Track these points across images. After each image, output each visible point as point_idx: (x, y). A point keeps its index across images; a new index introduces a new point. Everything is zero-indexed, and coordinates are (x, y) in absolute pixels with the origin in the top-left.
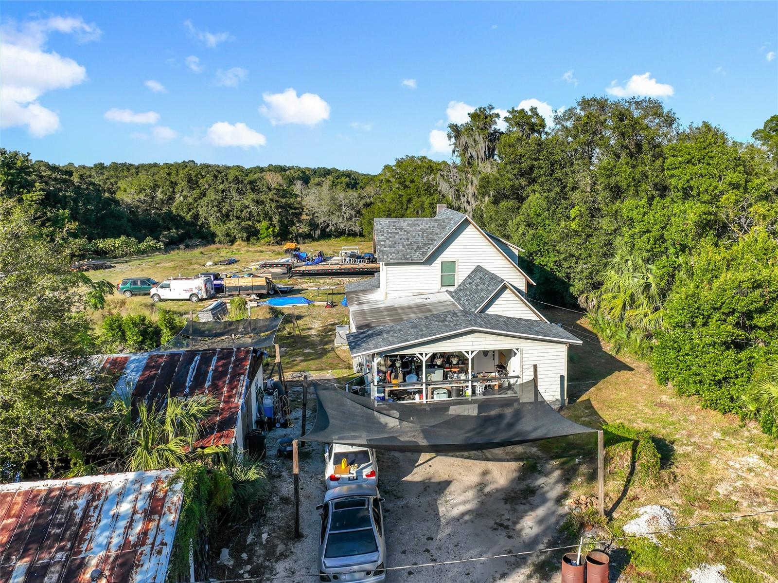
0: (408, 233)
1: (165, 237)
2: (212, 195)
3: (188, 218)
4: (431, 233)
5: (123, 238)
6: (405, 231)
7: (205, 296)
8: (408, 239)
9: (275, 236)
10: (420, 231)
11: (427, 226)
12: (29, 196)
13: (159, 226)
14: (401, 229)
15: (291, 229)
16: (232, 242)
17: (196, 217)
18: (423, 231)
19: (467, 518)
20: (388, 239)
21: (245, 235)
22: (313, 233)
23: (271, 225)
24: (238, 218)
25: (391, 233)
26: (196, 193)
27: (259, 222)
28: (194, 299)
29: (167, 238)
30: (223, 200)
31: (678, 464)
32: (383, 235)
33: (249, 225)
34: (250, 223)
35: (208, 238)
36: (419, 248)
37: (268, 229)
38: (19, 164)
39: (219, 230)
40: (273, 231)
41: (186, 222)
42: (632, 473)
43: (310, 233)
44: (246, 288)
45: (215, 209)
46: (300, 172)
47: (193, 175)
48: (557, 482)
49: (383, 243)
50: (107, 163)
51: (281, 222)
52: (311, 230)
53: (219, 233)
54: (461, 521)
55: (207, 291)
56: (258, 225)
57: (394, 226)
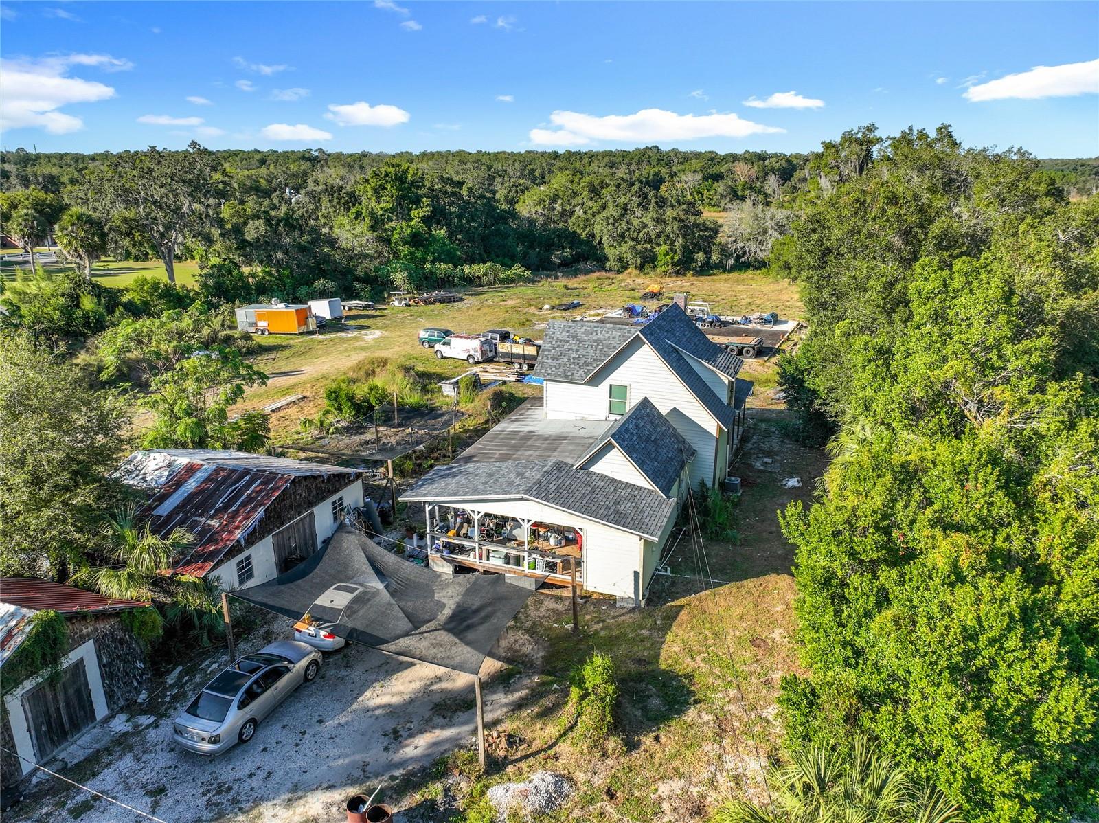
0: (581, 342)
1: (557, 257)
2: (611, 211)
3: (584, 236)
4: (608, 346)
5: (489, 264)
6: (578, 340)
7: (480, 360)
8: (577, 351)
9: (674, 265)
10: (595, 341)
11: (607, 335)
12: (417, 212)
13: (553, 244)
14: (575, 337)
15: (696, 256)
16: (625, 268)
17: (593, 235)
18: (599, 342)
19: (378, 712)
20: (554, 348)
21: (639, 261)
22: (724, 262)
23: (672, 250)
24: (633, 239)
25: (561, 341)
26: (595, 206)
27: (659, 245)
28: (471, 361)
29: (560, 259)
30: (622, 216)
31: (662, 734)
32: (551, 343)
33: (646, 249)
34: (648, 246)
35: (600, 261)
36: (586, 364)
37: (667, 254)
38: (410, 178)
39: (611, 253)
40: (672, 258)
41: (582, 242)
42: (571, 728)
43: (721, 262)
44: (518, 356)
45: (610, 227)
46: (783, 161)
47: (596, 183)
48: (506, 705)
49: (547, 353)
50: (561, 151)
51: (684, 247)
52: (722, 259)
53: (610, 256)
54: (370, 713)
55: (483, 353)
56: (657, 249)
57: (568, 332)
